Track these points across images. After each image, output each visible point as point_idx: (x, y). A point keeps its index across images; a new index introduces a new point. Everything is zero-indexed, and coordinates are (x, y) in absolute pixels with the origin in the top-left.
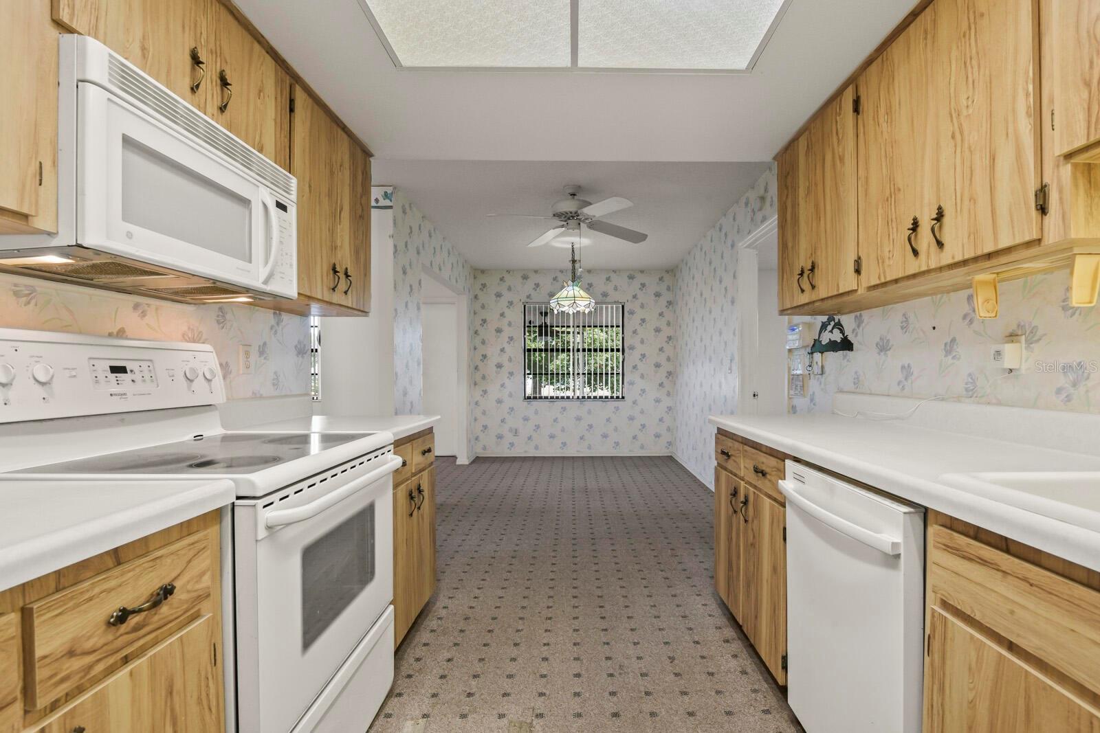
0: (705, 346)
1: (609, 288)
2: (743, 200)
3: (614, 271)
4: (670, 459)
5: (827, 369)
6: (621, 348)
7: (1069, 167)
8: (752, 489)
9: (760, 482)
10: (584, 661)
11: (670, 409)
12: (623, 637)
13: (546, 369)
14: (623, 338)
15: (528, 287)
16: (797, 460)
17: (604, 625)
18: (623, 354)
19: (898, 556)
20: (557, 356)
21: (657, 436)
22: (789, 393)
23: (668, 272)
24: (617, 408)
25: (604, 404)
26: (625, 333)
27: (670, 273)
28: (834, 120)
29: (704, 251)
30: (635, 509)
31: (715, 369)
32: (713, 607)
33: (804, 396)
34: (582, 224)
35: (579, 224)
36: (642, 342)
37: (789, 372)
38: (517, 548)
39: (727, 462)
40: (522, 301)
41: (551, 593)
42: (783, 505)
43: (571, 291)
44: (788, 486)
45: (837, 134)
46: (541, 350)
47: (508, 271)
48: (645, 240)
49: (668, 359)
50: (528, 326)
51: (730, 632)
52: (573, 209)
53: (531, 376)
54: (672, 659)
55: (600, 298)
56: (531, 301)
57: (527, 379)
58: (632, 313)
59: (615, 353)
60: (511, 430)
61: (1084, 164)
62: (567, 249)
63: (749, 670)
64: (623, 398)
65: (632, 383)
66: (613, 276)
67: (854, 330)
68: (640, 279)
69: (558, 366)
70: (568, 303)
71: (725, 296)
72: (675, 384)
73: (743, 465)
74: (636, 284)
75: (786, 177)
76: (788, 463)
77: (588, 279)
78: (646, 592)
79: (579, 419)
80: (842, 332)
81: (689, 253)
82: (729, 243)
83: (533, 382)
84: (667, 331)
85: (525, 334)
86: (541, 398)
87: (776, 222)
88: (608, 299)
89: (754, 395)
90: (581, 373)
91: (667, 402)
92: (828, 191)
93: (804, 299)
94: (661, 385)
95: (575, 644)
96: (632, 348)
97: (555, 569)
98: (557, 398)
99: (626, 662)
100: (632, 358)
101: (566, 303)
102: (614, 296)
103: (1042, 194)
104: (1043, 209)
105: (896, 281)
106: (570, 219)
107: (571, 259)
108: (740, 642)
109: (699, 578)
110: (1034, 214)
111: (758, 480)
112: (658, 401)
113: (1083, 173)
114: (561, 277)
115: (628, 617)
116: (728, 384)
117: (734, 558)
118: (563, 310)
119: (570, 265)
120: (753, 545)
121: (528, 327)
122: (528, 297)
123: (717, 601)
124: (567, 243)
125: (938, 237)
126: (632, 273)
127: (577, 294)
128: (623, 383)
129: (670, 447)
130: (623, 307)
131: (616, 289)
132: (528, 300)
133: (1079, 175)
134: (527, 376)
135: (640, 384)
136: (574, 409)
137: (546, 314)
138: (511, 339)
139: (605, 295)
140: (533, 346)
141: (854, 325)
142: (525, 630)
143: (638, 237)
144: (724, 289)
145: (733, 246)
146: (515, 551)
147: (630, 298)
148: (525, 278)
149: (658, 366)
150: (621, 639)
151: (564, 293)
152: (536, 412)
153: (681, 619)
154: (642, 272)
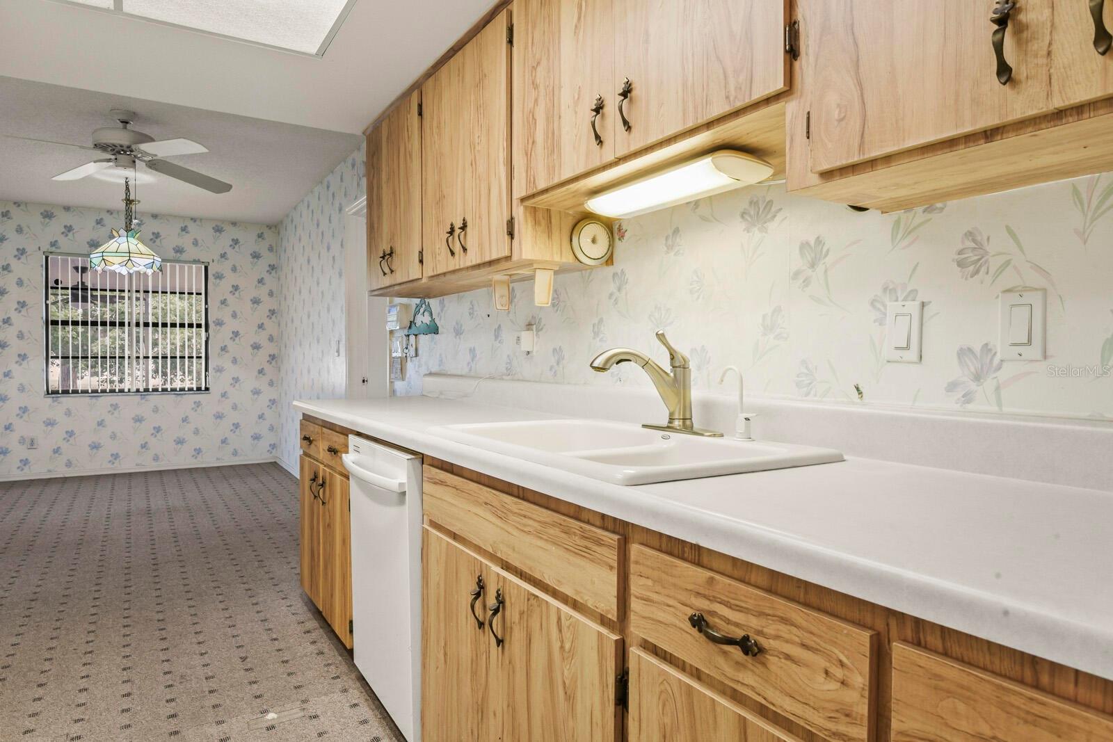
0: (313, 324)
1: (186, 241)
2: (350, 161)
3: (194, 220)
4: (275, 465)
5: (420, 352)
6: (203, 323)
7: (522, 207)
8: (328, 470)
9: (334, 462)
10: (136, 681)
11: (273, 402)
12: (187, 652)
13: (85, 351)
14: (206, 310)
15: (54, 230)
16: (359, 434)
17: (164, 645)
18: (207, 330)
19: (404, 493)
20: (104, 332)
21: (256, 437)
22: (390, 376)
23: (270, 228)
24: (198, 404)
25: (179, 398)
26: (209, 303)
27: (272, 229)
28: (406, 118)
29: (311, 208)
30: (217, 526)
31: (323, 352)
32: (300, 607)
33: (403, 379)
34: (137, 161)
35: (134, 162)
36: (234, 315)
37: (390, 355)
38: (38, 590)
39: (309, 448)
40: (42, 250)
41: (93, 628)
42: (348, 479)
43: (122, 243)
44: (349, 459)
45: (408, 131)
46: (75, 323)
47: (17, 204)
48: (229, 191)
49: (271, 339)
50: (52, 286)
51: (313, 624)
52: (125, 143)
53: (59, 361)
54: (244, 659)
55: (172, 254)
56: (58, 251)
57: (50, 365)
58: (219, 277)
59: (194, 329)
60: (22, 441)
61: (532, 207)
62: (118, 185)
63: (326, 650)
64: (207, 389)
65: (219, 370)
66: (191, 226)
67: (439, 314)
68: (233, 233)
69: (104, 346)
70: (120, 260)
71: (333, 266)
72: (279, 371)
73: (321, 449)
74: (224, 241)
75: (373, 157)
76: (351, 436)
77: (151, 226)
78: (222, 606)
79: (139, 420)
80: (431, 315)
81: (295, 209)
82: (337, 205)
83: (62, 372)
84: (268, 304)
85: (47, 298)
86: (75, 392)
87: (365, 202)
88: (184, 257)
89: (364, 381)
90: (141, 357)
91: (268, 393)
92: (401, 180)
93: (387, 281)
94: (261, 371)
95: (124, 669)
96: (219, 323)
97: (98, 604)
98: (104, 391)
99: (189, 672)
100: (220, 336)
101: (117, 260)
102: (191, 253)
103: (511, 223)
104: (511, 234)
105: (444, 274)
106: (122, 154)
107: (124, 197)
108: (321, 630)
109: (288, 584)
110: (507, 238)
111: (333, 459)
112: (256, 392)
113: (531, 213)
114: (108, 220)
115: (196, 633)
116: (336, 371)
117: (315, 545)
118: (112, 268)
119: (123, 204)
120: (329, 525)
121: (52, 288)
122: (53, 244)
123: (303, 600)
124: (119, 177)
125: (463, 243)
126: (219, 224)
127: (133, 248)
128: (206, 370)
129: (274, 451)
130: (206, 268)
131: (196, 243)
132: (53, 249)
133: (528, 215)
134: (50, 360)
135: (232, 371)
136: (130, 405)
137: (84, 270)
138: (22, 305)
139: (179, 250)
140: (61, 316)
141: (439, 309)
142: (53, 670)
143: (220, 187)
144: (332, 259)
145: (340, 210)
146: (35, 593)
147: (216, 257)
148: (48, 215)
149: (256, 347)
150: (186, 653)
151: (112, 245)
152: (68, 413)
153: (260, 622)
154: (234, 224)
